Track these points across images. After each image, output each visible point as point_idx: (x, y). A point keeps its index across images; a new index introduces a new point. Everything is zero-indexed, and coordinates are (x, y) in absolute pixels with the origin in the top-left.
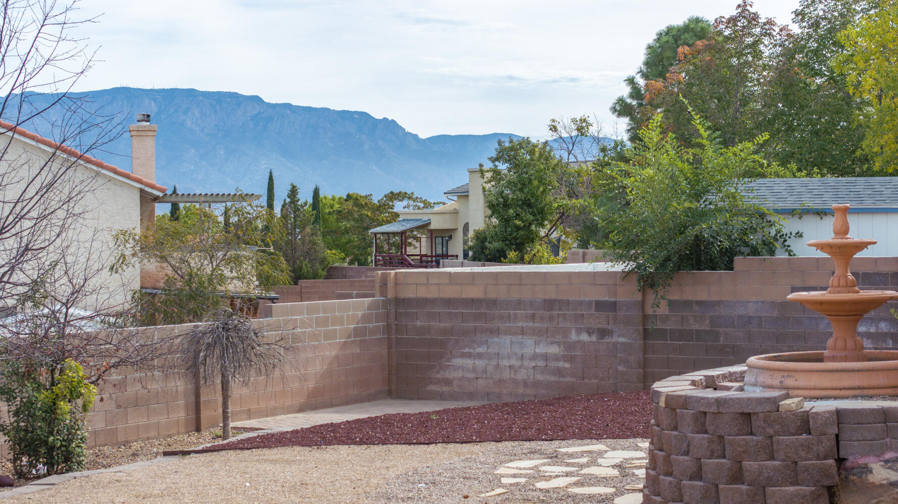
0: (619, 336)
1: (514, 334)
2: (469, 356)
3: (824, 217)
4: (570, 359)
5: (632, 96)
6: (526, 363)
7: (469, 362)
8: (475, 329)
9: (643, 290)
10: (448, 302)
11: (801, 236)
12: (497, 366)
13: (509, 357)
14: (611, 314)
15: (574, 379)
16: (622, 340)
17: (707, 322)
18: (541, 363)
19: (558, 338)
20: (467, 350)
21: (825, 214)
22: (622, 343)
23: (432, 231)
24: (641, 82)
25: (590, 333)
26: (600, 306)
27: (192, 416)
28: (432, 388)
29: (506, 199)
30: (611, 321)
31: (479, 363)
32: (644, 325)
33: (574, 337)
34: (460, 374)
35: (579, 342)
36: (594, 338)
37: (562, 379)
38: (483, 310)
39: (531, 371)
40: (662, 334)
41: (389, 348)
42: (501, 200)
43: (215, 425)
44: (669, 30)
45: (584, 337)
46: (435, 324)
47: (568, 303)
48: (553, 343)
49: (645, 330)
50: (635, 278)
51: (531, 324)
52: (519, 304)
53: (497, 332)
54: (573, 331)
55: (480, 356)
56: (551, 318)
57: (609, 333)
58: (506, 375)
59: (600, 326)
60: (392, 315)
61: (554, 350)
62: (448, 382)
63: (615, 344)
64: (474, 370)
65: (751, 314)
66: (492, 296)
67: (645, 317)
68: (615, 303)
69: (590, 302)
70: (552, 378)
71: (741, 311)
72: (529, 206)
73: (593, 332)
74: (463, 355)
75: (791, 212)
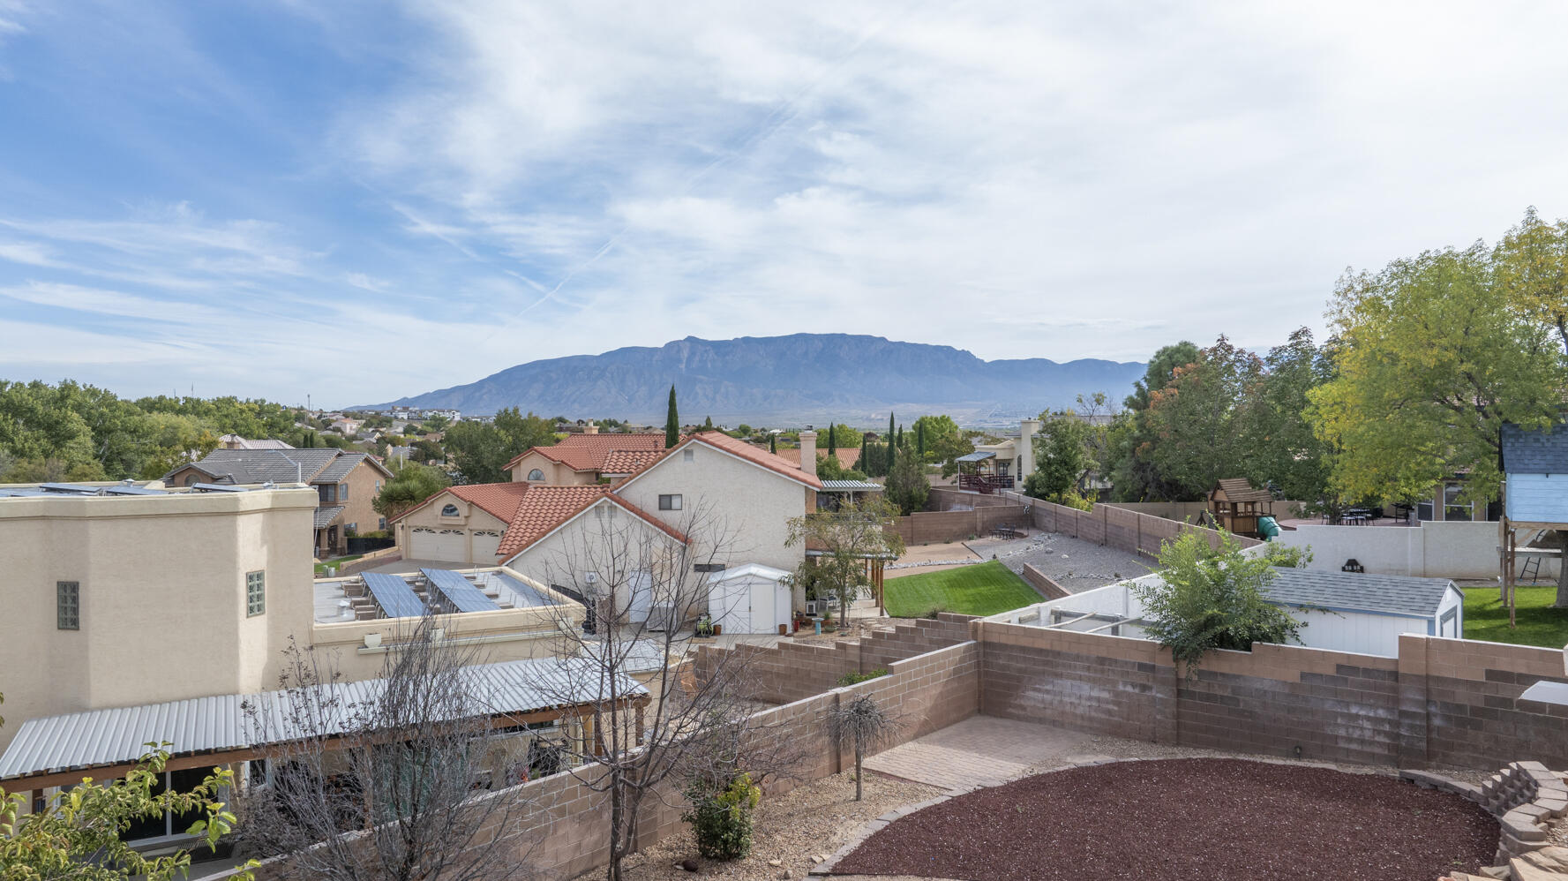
0: (1157, 692)
1: (1074, 679)
2: (1039, 691)
3: (1327, 613)
4: (1118, 704)
5: (1137, 394)
6: (1083, 702)
7: (1039, 696)
8: (1044, 673)
9: (1176, 660)
10: (1023, 649)
11: (1307, 625)
12: (1061, 701)
13: (1070, 696)
14: (1151, 675)
15: (1121, 720)
16: (1159, 695)
17: (1229, 690)
18: (1095, 704)
19: (1109, 686)
20: (1037, 686)
21: (1328, 611)
22: (1161, 699)
23: (997, 461)
24: (1144, 384)
25: (1134, 686)
26: (1142, 666)
27: (835, 761)
28: (1010, 710)
29: (1049, 459)
30: (1151, 680)
31: (1048, 697)
32: (1177, 686)
33: (1121, 688)
34: (1032, 703)
35: (1125, 692)
36: (1137, 691)
37: (1111, 718)
38: (1049, 658)
39: (1087, 709)
40: (1192, 695)
41: (979, 677)
42: (1046, 460)
43: (851, 765)
44: (1165, 349)
45: (1129, 689)
46: (1013, 664)
47: (1116, 661)
48: (1104, 690)
49: (1179, 690)
50: (1170, 650)
51: (1087, 674)
52: (1078, 657)
53: (1060, 676)
54: (1121, 683)
55: (1048, 692)
56: (1102, 671)
57: (1150, 688)
58: (1068, 708)
59: (1142, 682)
60: (981, 654)
61: (1105, 695)
62: (1024, 708)
63: (1154, 698)
64: (1043, 701)
65: (1266, 689)
66: (1057, 648)
67: (1178, 680)
68: (1154, 666)
69: (1134, 663)
70: (1103, 716)
71: (1258, 686)
72: (1066, 464)
73: (1136, 686)
74: (1035, 690)
75: (1301, 607)
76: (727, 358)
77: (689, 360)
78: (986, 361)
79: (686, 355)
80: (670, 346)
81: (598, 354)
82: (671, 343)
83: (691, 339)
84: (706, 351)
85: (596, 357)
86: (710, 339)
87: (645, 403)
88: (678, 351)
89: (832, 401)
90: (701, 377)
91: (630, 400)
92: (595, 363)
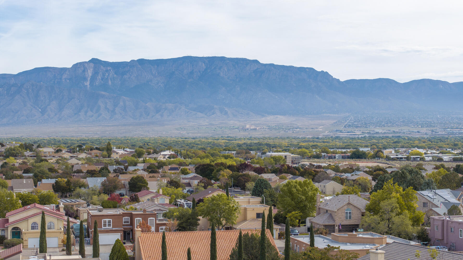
76: (125, 76)
77: (93, 79)
78: (342, 80)
79: (90, 75)
80: (76, 66)
81: (16, 73)
82: (77, 64)
83: (94, 61)
84: (107, 71)
85: (15, 75)
86: (111, 61)
87: (56, 114)
88: (84, 71)
89: (213, 114)
90: (103, 93)
91: (43, 112)
92: (13, 81)
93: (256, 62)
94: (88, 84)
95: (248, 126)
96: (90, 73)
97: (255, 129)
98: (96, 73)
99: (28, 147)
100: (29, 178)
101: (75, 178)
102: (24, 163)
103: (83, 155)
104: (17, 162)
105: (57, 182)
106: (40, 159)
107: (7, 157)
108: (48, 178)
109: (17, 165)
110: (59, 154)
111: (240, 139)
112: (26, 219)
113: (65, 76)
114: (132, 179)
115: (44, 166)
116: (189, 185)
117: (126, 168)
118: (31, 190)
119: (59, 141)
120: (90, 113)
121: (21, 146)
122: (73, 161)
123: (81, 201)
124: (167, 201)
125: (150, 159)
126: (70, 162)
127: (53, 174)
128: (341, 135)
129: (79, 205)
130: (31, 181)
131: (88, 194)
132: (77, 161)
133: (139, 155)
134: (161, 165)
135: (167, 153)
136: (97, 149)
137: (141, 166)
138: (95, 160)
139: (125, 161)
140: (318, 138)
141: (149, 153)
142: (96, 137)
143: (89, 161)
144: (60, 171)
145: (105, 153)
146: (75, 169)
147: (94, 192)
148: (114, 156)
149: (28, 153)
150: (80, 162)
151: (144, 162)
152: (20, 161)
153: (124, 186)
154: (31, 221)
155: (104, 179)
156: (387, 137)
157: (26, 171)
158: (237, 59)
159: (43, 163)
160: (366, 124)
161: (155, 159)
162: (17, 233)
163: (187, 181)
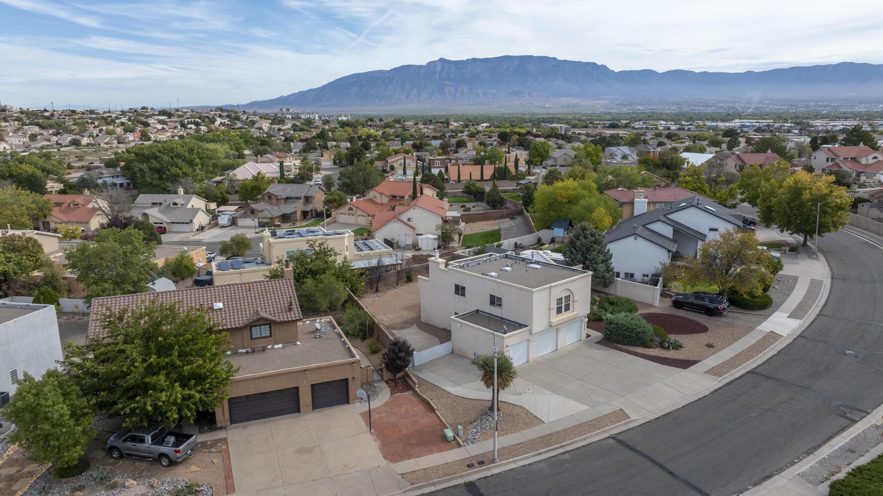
76: (463, 70)
77: (441, 72)
78: (616, 71)
79: (439, 70)
80: (429, 64)
81: (389, 69)
82: (430, 62)
83: (442, 60)
84: (451, 67)
86: (453, 60)
87: (416, 98)
88: (434, 67)
89: (523, 96)
90: (448, 83)
91: (407, 97)
92: (387, 75)
93: (555, 58)
94: (437, 76)
95: (547, 105)
96: (439, 68)
97: (552, 107)
98: (443, 69)
99: (397, 121)
100: (398, 140)
101: (425, 140)
102: (396, 132)
103: (431, 127)
104: (391, 131)
105: (414, 143)
106: (405, 129)
107: (385, 128)
108: (409, 140)
109: (391, 133)
110: (417, 126)
111: (540, 115)
112: (397, 161)
113: (421, 71)
114: (458, 141)
115: (407, 133)
116: (491, 144)
117: (456, 135)
118: (399, 147)
119: (418, 117)
120: (439, 97)
121: (393, 121)
122: (425, 130)
123: (427, 153)
124: (475, 153)
125: (472, 129)
126: (423, 131)
127: (413, 138)
128: (612, 111)
129: (425, 155)
130: (399, 142)
131: (432, 150)
132: (427, 130)
133: (467, 126)
134: (478, 132)
135: (485, 125)
136: (440, 122)
137: (466, 133)
138: (438, 129)
139: (457, 130)
140: (595, 114)
141: (473, 125)
142: (443, 113)
143: (435, 130)
144: (417, 137)
145: (445, 125)
146: (425, 135)
147: (435, 148)
148: (451, 127)
149: (398, 125)
150: (429, 131)
151: (468, 131)
152: (393, 130)
153: (453, 145)
154: (399, 162)
155: (441, 141)
156: (645, 112)
157: (397, 137)
158: (541, 57)
159: (407, 132)
160: (631, 103)
161: (475, 129)
162: (392, 168)
163: (490, 142)
